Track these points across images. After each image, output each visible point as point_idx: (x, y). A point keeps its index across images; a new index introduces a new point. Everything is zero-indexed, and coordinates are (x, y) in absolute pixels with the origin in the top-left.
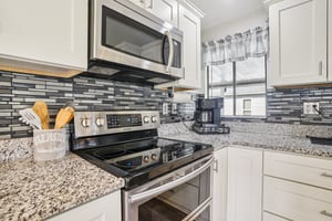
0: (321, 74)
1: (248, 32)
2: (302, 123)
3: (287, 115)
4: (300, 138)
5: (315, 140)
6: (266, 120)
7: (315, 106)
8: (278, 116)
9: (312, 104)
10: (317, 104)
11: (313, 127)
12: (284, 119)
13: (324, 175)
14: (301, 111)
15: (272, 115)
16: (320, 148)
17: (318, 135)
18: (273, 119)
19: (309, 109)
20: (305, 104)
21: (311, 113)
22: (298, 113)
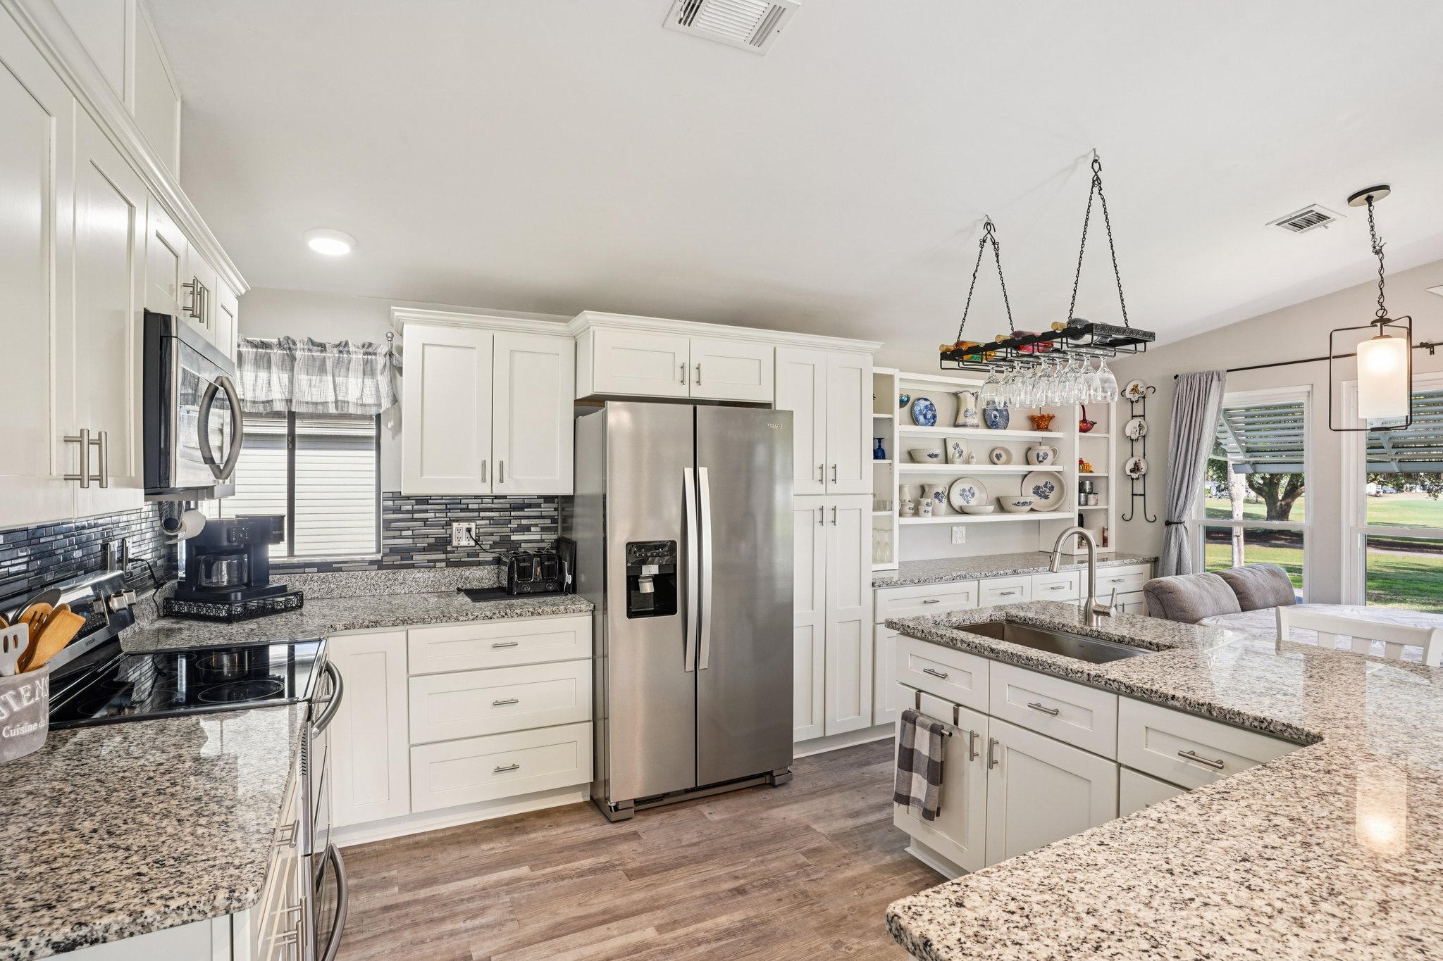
0: (484, 480)
1: (343, 347)
2: (450, 564)
3: (424, 550)
4: (449, 594)
5: (477, 594)
6: (380, 565)
7: (469, 530)
8: (406, 553)
9: (465, 525)
10: (473, 525)
11: (467, 572)
12: (418, 558)
13: (496, 646)
14: (448, 540)
15: (394, 551)
16: (486, 606)
17: (475, 585)
18: (396, 560)
19: (461, 537)
20: (455, 525)
21: (464, 543)
22: (443, 544)
